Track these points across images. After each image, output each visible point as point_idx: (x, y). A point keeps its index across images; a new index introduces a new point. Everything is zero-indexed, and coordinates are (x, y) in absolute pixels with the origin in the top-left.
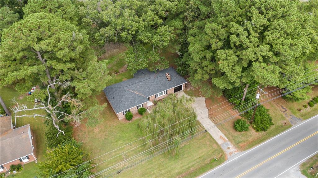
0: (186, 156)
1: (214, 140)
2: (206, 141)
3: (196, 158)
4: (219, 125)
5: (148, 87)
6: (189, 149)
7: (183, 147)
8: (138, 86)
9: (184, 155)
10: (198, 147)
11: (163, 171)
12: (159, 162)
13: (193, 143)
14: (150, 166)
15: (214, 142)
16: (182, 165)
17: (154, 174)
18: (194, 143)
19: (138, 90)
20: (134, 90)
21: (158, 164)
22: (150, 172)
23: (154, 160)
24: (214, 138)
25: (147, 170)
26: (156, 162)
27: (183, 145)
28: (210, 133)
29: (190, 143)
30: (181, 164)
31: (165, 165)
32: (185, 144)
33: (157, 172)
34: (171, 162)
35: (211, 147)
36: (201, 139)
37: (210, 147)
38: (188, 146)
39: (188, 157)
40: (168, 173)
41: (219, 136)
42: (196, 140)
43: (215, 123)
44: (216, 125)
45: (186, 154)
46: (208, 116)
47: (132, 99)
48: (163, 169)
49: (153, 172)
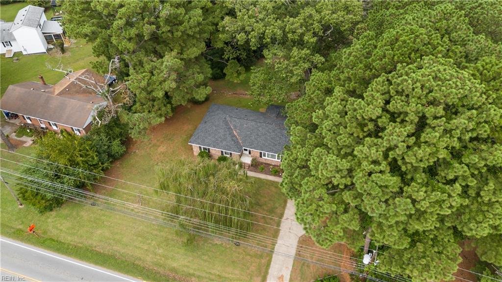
0: (206, 257)
1: (266, 273)
2: (254, 264)
3: (213, 272)
4: (300, 261)
5: (258, 135)
6: (218, 253)
7: (217, 244)
8: (246, 125)
9: (205, 255)
10: (233, 262)
11: (161, 251)
12: (170, 237)
13: (234, 249)
14: (155, 232)
15: (263, 274)
16: (188, 264)
17: (149, 244)
18: (234, 251)
19: (240, 130)
20: (235, 127)
21: (166, 237)
22: (148, 239)
23: (166, 230)
24: (270, 271)
25: (148, 234)
26: (167, 234)
27: (219, 243)
28: (273, 259)
29: (230, 247)
30: (189, 262)
31: (170, 246)
32: (222, 244)
33: (154, 245)
34: (180, 248)
35: (251, 277)
36: (250, 255)
37: (249, 277)
38: (223, 249)
39: (206, 261)
40: (163, 257)
41: (281, 274)
42: (243, 250)
43: (298, 254)
44: (295, 258)
45: (209, 256)
46: (300, 235)
47: (220, 137)
48: (163, 248)
49: (150, 241)
